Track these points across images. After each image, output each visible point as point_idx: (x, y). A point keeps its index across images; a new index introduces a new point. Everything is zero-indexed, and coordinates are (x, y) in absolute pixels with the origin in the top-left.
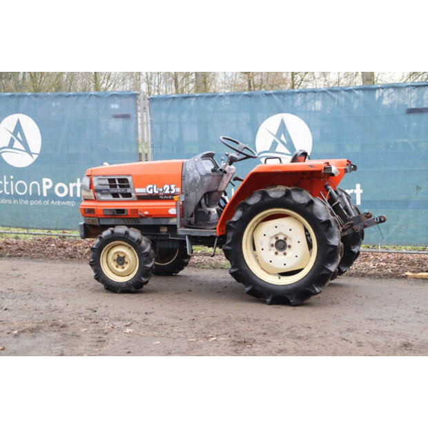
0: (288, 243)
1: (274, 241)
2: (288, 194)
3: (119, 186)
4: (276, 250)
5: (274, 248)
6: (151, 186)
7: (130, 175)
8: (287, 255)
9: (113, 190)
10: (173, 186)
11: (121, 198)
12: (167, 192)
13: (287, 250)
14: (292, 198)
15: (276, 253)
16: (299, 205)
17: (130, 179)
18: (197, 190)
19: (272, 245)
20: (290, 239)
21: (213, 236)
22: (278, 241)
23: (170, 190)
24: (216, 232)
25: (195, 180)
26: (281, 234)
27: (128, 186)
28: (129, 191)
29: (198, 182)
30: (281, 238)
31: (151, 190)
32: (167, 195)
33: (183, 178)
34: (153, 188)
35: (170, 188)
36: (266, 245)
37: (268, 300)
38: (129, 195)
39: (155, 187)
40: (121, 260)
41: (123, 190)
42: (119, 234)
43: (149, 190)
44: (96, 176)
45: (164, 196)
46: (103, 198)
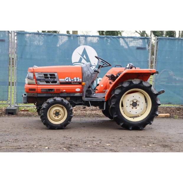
0: (138, 103)
1: (132, 103)
2: (141, 82)
3: (50, 78)
4: (132, 107)
5: (132, 106)
6: (68, 78)
7: (56, 72)
8: (137, 109)
9: (47, 79)
10: (78, 78)
11: (51, 83)
12: (75, 81)
13: (137, 107)
14: (143, 84)
15: (132, 108)
16: (146, 87)
17: (56, 74)
18: (89, 80)
19: (131, 105)
20: (139, 102)
21: (104, 101)
22: (134, 103)
23: (77, 80)
24: (105, 99)
25: (88, 75)
26: (135, 99)
27: (55, 78)
28: (55, 80)
29: (90, 76)
30: (135, 101)
31: (68, 80)
32: (75, 82)
33: (83, 74)
34: (68, 79)
35: (77, 79)
36: (128, 104)
37: (131, 128)
38: (56, 82)
39: (69, 78)
40: (57, 114)
41: (52, 80)
42: (58, 101)
43: (67, 79)
44: (37, 72)
45: (74, 83)
46: (41, 83)
